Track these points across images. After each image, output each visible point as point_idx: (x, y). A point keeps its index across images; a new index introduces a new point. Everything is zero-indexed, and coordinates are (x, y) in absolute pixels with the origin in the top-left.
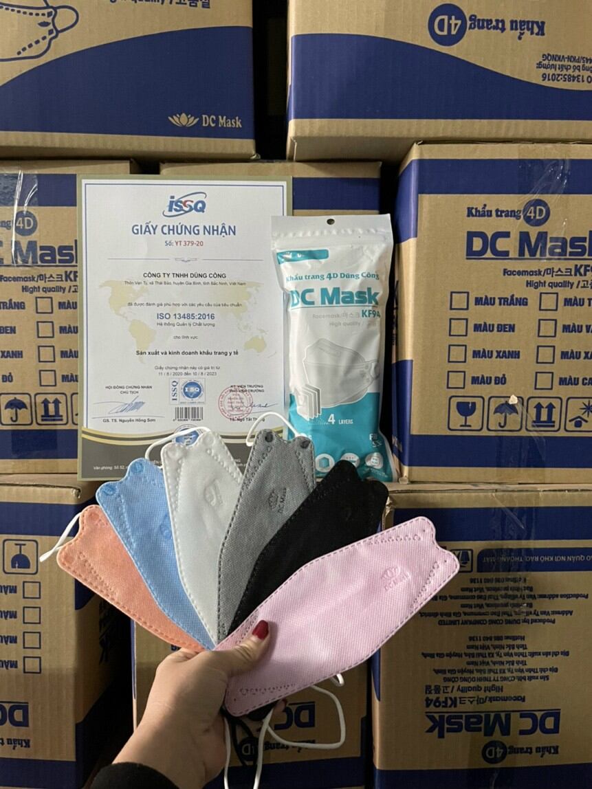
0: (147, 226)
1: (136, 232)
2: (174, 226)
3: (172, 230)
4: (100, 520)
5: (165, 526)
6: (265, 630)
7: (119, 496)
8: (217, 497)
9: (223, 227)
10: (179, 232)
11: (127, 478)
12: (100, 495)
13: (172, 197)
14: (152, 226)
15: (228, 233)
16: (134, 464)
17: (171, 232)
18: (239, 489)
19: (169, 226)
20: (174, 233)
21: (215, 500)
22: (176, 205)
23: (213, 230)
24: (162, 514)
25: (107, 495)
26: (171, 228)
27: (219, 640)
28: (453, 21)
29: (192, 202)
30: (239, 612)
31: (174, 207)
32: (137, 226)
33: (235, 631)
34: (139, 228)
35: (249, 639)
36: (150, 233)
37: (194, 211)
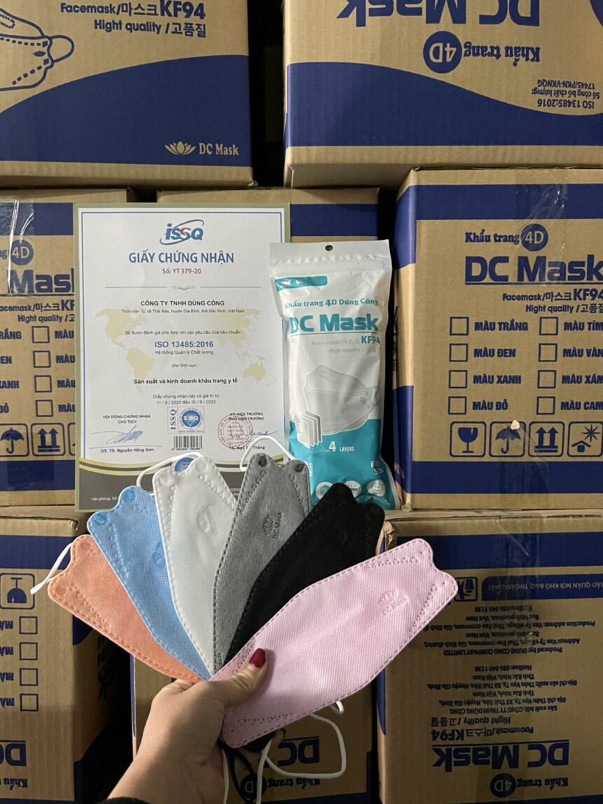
0: (144, 254)
1: (133, 260)
2: (171, 254)
3: (169, 258)
4: (92, 550)
5: (158, 555)
6: (263, 659)
7: (111, 525)
8: (211, 524)
9: (221, 254)
10: (177, 259)
11: (118, 507)
12: (91, 524)
13: (170, 225)
14: (150, 254)
15: (226, 260)
16: (126, 492)
17: (169, 260)
18: (233, 515)
19: (166, 254)
20: (171, 261)
21: (209, 526)
22: (174, 233)
23: (211, 258)
24: (155, 543)
25: (98, 524)
26: (169, 256)
27: (216, 670)
28: (448, 49)
29: (190, 229)
30: (235, 641)
31: (172, 235)
32: (134, 254)
33: (231, 661)
34: (136, 256)
35: (245, 667)
36: (148, 261)
37: (191, 239)
